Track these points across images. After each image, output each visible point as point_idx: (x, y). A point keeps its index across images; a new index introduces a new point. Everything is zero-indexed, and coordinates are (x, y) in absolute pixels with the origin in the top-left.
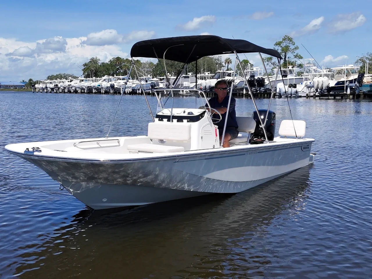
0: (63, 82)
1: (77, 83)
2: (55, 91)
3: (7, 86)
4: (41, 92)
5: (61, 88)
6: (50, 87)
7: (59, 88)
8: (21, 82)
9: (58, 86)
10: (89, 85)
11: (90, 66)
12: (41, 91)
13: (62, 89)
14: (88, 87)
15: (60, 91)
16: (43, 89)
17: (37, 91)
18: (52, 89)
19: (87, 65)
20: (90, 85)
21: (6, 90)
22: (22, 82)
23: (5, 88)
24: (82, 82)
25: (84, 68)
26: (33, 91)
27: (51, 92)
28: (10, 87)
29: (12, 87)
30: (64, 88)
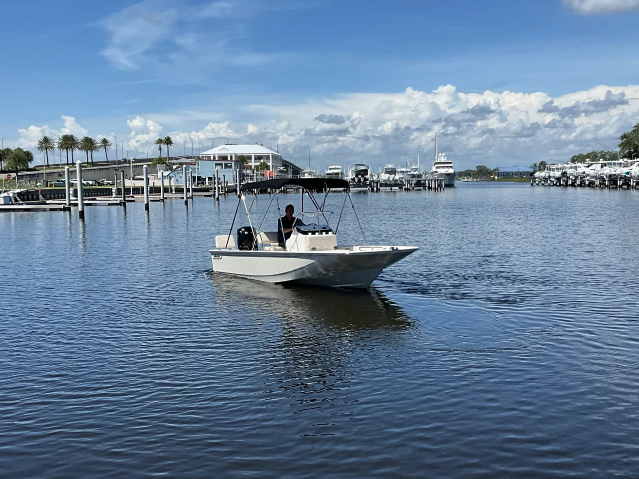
0: (576, 168)
1: (595, 170)
2: (562, 182)
3: (508, 173)
4: (543, 184)
5: (571, 177)
6: (554, 177)
7: (568, 178)
8: (531, 167)
9: (566, 173)
10: (613, 173)
11: (632, 139)
12: (543, 182)
13: (571, 179)
14: (610, 176)
15: (570, 182)
16: (545, 179)
17: (537, 182)
18: (558, 179)
19: (627, 138)
20: (615, 173)
21: (506, 179)
22: (533, 166)
23: (505, 176)
24: (605, 168)
25: (621, 142)
26: (532, 182)
27: (556, 185)
28: (513, 174)
29: (516, 174)
30: (576, 177)
